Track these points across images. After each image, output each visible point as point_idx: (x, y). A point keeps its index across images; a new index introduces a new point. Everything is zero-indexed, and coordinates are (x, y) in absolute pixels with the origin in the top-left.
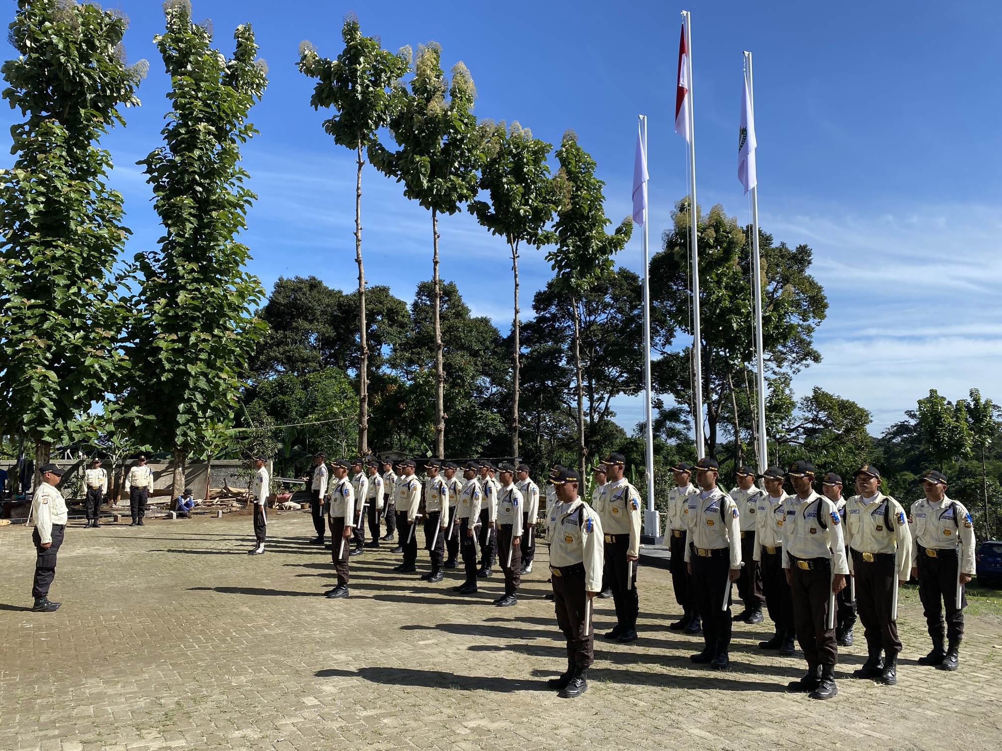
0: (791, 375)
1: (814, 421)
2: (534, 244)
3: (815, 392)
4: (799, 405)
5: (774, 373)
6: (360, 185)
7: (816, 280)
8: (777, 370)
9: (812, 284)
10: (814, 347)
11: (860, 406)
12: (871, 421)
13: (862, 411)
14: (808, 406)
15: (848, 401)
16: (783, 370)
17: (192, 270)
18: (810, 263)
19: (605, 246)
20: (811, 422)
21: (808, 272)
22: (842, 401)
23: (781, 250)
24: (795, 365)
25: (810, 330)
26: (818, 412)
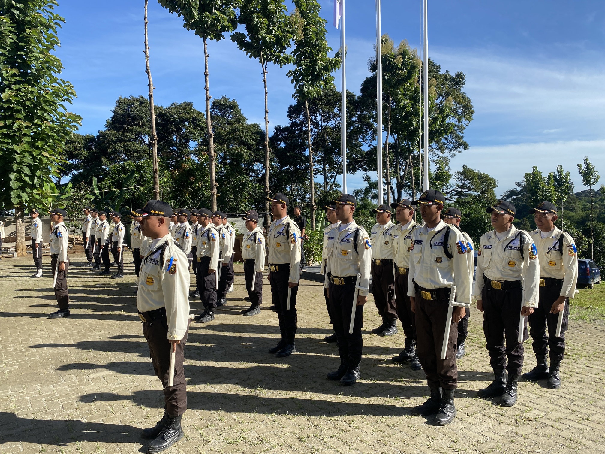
0: (449, 158)
1: (463, 186)
2: (278, 64)
3: (464, 168)
4: (453, 177)
5: (439, 157)
6: (146, 16)
7: (467, 95)
8: (441, 155)
9: (464, 98)
10: (465, 139)
11: (491, 177)
12: (497, 186)
13: (492, 180)
14: (459, 177)
15: (484, 174)
16: (444, 155)
17: (14, 75)
18: (463, 84)
19: (327, 66)
20: (461, 187)
21: (463, 90)
22: (480, 174)
23: (446, 76)
24: (453, 152)
25: (462, 128)
26: (465, 181)
